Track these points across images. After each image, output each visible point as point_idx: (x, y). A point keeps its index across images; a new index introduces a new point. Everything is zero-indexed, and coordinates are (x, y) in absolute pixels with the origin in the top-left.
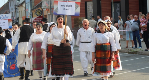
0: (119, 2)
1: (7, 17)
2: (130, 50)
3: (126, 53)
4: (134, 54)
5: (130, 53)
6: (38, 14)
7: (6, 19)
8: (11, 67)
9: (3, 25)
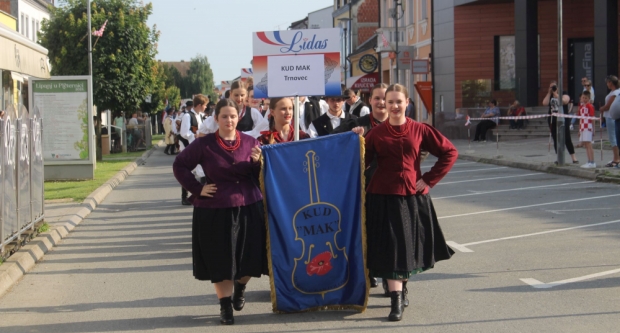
0: (591, 39)
1: (321, 45)
2: (601, 172)
3: (591, 179)
4: (611, 185)
5: (600, 180)
6: (366, 66)
7: (314, 51)
8: (310, 264)
9: (302, 78)
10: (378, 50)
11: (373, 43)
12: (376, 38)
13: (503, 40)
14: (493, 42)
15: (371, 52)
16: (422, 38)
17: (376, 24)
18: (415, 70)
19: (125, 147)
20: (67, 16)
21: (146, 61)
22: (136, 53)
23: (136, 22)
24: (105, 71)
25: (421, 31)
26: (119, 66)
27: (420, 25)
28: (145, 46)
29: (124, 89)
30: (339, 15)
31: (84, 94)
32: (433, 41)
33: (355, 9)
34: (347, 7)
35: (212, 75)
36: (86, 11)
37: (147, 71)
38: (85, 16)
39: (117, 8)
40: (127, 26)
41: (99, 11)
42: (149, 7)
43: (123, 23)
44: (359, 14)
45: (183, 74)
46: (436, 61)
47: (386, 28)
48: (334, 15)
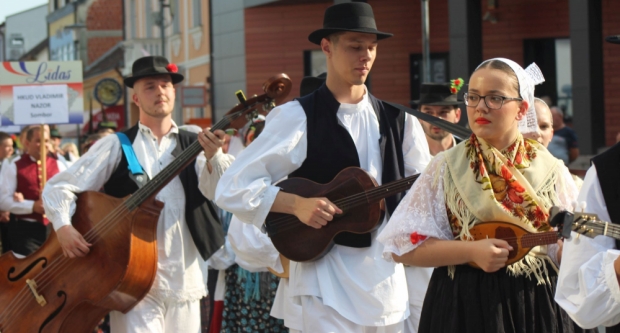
6: (105, 96)
13: (315, 55)
14: (302, 61)
16: (195, 54)
17: (118, 33)
18: (186, 102)
25: (192, 45)
27: (190, 36)
30: (56, 19)
32: (212, 58)
33: (83, 10)
34: (71, 7)
44: (89, 18)
46: (218, 88)
47: (136, 39)
48: (50, 19)
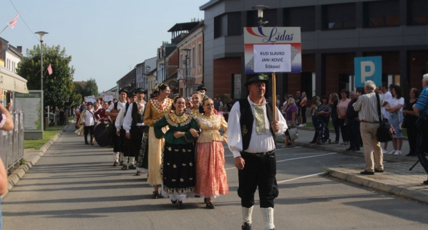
6: (172, 86)
10: (178, 79)
11: (176, 75)
12: (177, 73)
13: (236, 76)
14: (231, 77)
15: (174, 79)
16: (198, 74)
17: (177, 66)
19: (56, 123)
20: (31, 61)
21: (68, 83)
22: (63, 79)
23: (63, 65)
24: (48, 88)
25: (198, 71)
26: (55, 85)
27: (197, 68)
28: (68, 76)
29: (57, 96)
30: (159, 61)
31: (39, 99)
32: (203, 75)
33: (167, 59)
34: (164, 58)
35: (97, 88)
36: (40, 59)
37: (68, 88)
38: (39, 61)
39: (55, 57)
40: (59, 66)
41: (46, 59)
42: (70, 57)
43: (57, 65)
44: (169, 61)
45: (83, 88)
47: (182, 69)
48: (157, 61)
